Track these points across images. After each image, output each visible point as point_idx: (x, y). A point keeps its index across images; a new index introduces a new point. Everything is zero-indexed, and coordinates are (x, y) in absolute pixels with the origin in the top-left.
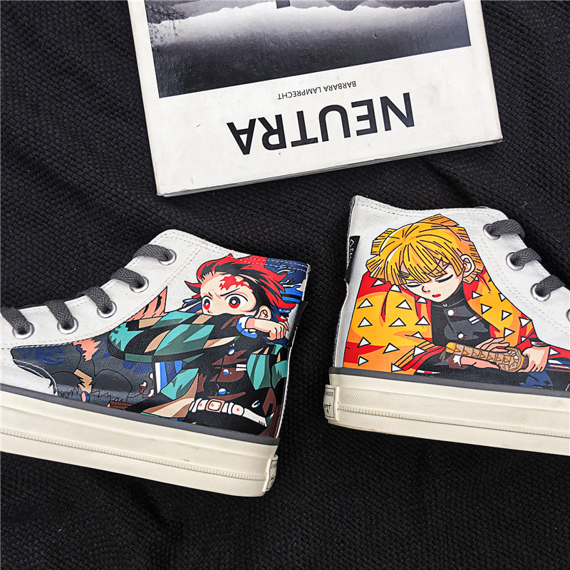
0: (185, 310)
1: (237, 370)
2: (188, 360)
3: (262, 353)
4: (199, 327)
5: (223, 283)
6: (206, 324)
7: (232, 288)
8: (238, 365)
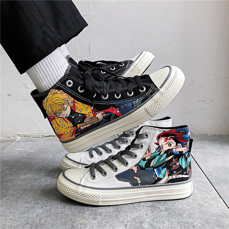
0: (157, 151)
1: (177, 165)
2: (163, 166)
3: (182, 158)
4: (162, 155)
5: (165, 140)
6: (164, 154)
7: (168, 141)
8: (177, 163)
